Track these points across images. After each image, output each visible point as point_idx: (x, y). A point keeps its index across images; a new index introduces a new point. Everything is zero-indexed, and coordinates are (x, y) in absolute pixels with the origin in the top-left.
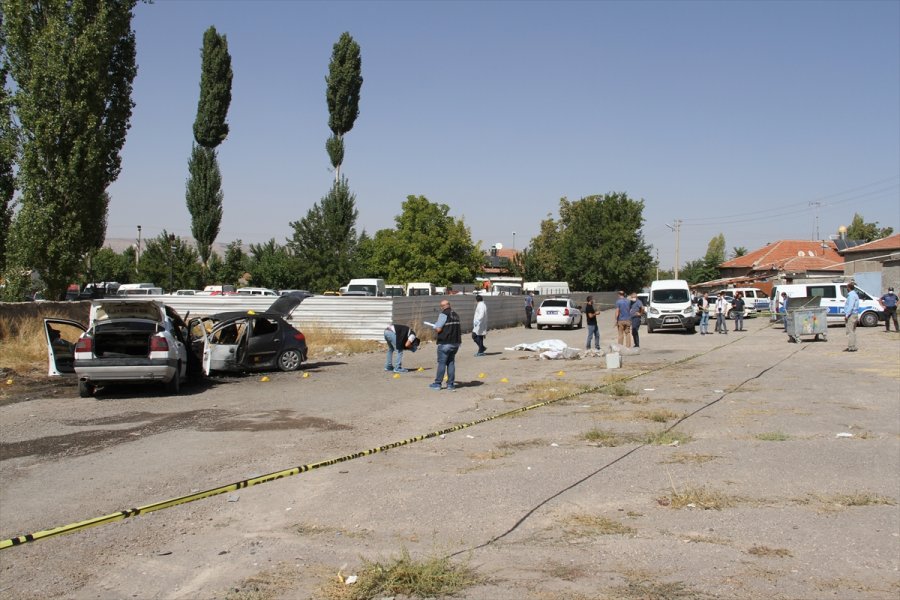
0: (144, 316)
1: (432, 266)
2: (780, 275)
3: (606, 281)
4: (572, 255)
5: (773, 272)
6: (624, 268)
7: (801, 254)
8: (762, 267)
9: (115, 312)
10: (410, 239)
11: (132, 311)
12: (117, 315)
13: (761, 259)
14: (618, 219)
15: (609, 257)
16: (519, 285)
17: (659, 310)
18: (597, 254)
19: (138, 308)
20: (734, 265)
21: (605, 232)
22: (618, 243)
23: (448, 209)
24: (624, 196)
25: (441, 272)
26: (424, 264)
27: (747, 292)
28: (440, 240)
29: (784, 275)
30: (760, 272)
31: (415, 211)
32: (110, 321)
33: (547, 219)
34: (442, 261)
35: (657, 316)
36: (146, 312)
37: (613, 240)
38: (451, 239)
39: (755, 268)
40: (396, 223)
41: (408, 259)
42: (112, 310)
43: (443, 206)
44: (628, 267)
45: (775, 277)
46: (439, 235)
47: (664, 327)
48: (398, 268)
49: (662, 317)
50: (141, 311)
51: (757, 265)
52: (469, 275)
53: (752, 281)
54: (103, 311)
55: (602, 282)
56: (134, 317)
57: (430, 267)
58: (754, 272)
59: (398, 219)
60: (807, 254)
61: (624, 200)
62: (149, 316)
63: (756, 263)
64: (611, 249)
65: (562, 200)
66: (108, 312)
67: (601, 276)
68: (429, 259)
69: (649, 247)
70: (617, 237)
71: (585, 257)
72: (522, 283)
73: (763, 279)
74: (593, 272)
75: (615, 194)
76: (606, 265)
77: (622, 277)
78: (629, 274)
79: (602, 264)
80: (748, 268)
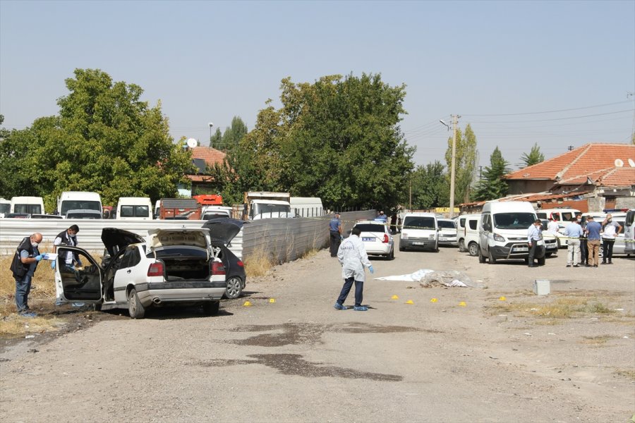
0: (192, 243)
1: (121, 173)
2: (596, 192)
3: (355, 196)
4: (306, 160)
5: (587, 187)
6: (380, 178)
7: (619, 163)
8: (570, 180)
9: (167, 240)
10: (85, 133)
11: (182, 238)
12: (169, 242)
13: (566, 169)
14: (369, 110)
15: (359, 162)
16: (285, 203)
17: (506, 237)
18: (344, 159)
19: (187, 236)
20: (527, 176)
21: (355, 129)
22: (372, 144)
23: (140, 91)
24: (378, 78)
25: (135, 181)
26: (110, 170)
27: (563, 214)
28: (133, 135)
29: (602, 191)
30: (569, 187)
31: (92, 92)
32: (162, 249)
33: (266, 107)
34: (135, 167)
35: (503, 244)
36: (194, 239)
37: (365, 140)
38: (148, 136)
39: (561, 182)
40: (60, 108)
41: (85, 163)
42: (165, 238)
43: (133, 87)
44: (385, 177)
45: (591, 195)
46: (132, 129)
47: (511, 257)
48: (70, 174)
49: (509, 245)
50: (190, 239)
51: (562, 177)
52: (170, 186)
53: (561, 199)
54: (157, 239)
55: (350, 197)
56: (184, 244)
57: (119, 173)
58: (559, 187)
59: (63, 103)
60: (626, 164)
61: (377, 85)
62: (196, 243)
63: (559, 175)
64: (363, 153)
65: (284, 82)
66: (161, 240)
67: (348, 189)
68: (118, 163)
69: (411, 150)
70: (370, 135)
71: (325, 162)
72: (288, 200)
73: (575, 197)
74: (337, 182)
75: (364, 75)
76: (355, 174)
77: (376, 191)
78: (386, 187)
79: (350, 173)
80: (550, 181)
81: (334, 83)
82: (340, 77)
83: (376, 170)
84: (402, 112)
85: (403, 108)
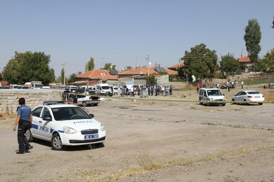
6: (45, 77)
13: (91, 75)
15: (40, 73)
17: (105, 91)
18: (36, 73)
21: (39, 65)
22: (43, 69)
24: (43, 53)
30: (94, 79)
33: (11, 59)
45: (99, 81)
53: (93, 82)
58: (91, 79)
60: (103, 74)
63: (90, 77)
64: (41, 71)
65: (15, 52)
70: (43, 67)
71: (31, 73)
73: (96, 82)
74: (34, 78)
75: (40, 52)
76: (39, 76)
77: (44, 80)
78: (47, 79)
79: (38, 76)
80: (87, 78)
81: (30, 53)
82: (31, 52)
83: (44, 75)
84: (50, 61)
85: (50, 60)
